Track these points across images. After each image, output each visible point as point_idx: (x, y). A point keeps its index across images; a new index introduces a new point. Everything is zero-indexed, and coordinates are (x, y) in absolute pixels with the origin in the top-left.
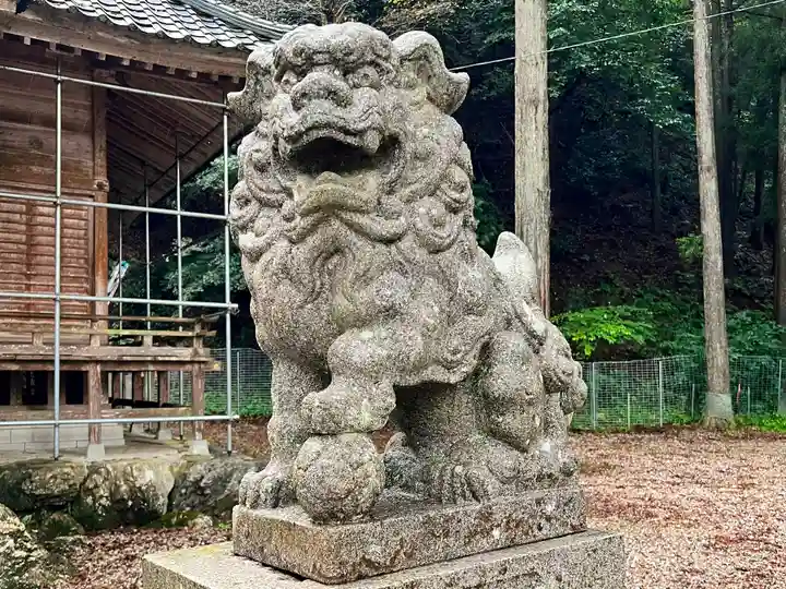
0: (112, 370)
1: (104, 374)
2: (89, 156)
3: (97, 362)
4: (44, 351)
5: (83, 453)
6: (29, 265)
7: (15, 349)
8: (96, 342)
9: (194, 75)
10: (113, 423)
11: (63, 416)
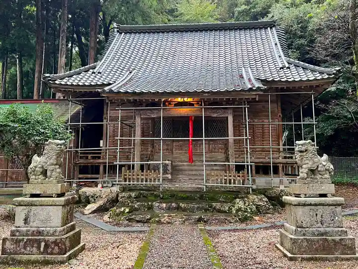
0: (285, 165)
1: (283, 166)
2: (276, 108)
3: (281, 163)
4: (268, 160)
5: (279, 187)
6: (263, 138)
7: (261, 160)
8: (280, 158)
9: (303, 87)
10: (286, 179)
11: (274, 177)
